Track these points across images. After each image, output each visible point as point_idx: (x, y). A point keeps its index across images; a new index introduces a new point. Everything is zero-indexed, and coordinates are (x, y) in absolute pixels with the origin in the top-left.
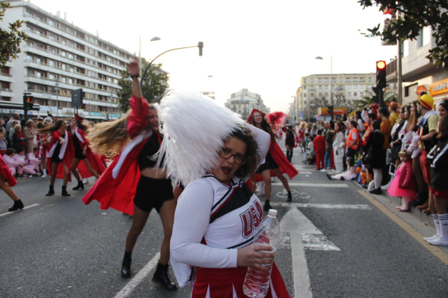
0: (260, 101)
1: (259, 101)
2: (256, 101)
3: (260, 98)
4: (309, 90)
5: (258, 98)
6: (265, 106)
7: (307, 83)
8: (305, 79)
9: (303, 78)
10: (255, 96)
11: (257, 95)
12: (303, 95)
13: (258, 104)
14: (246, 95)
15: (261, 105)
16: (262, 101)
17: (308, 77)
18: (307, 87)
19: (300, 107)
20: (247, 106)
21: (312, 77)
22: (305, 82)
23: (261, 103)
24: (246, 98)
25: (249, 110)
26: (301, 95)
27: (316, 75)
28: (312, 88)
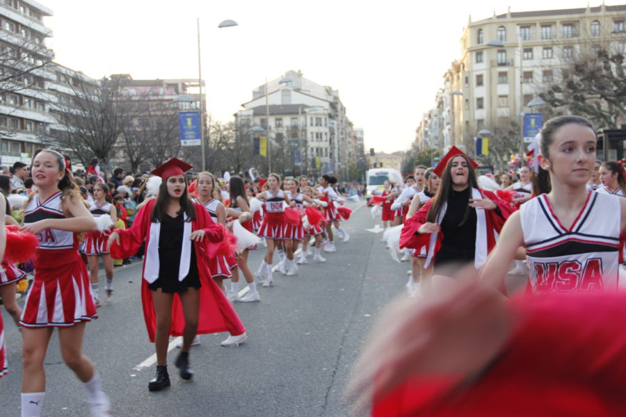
0: (339, 107)
1: (333, 105)
2: (327, 105)
3: (336, 98)
4: (492, 65)
5: (331, 99)
6: (350, 124)
7: (486, 41)
8: (478, 29)
9: (471, 26)
10: (323, 95)
11: (329, 91)
12: (473, 81)
13: (330, 116)
14: (298, 90)
15: (340, 118)
16: (343, 109)
17: (489, 22)
18: (485, 56)
19: (461, 119)
20: (301, 120)
21: (501, 21)
22: (479, 41)
23: (339, 114)
24: (296, 99)
25: (305, 131)
26: (467, 80)
27: (514, 15)
28: (501, 57)
